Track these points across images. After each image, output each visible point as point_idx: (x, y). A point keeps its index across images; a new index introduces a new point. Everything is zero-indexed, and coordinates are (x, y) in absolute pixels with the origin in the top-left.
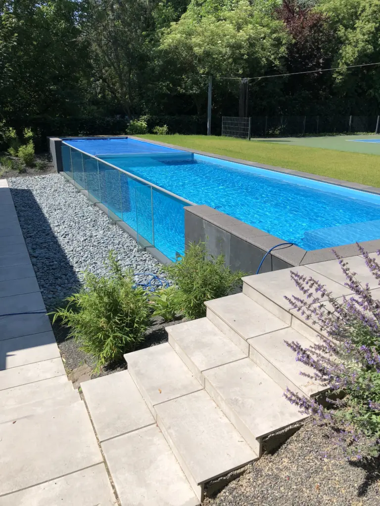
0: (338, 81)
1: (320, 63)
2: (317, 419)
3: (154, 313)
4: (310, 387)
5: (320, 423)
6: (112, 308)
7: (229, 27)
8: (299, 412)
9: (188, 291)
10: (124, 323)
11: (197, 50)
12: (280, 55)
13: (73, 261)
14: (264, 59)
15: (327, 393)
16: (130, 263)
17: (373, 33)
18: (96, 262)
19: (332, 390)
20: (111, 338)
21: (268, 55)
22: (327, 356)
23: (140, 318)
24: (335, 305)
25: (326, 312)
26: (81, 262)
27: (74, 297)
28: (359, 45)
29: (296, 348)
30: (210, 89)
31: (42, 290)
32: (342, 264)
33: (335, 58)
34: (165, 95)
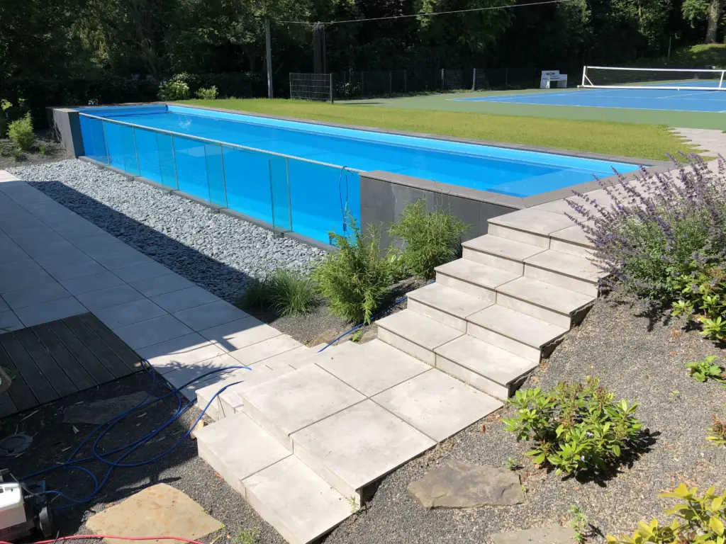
0: (423, 25)
1: (399, 2)
30: (268, 37)
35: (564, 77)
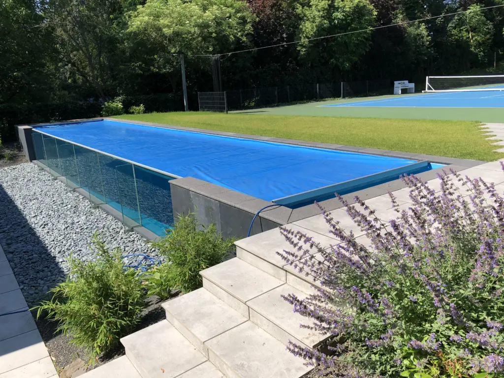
0: (302, 53)
1: (284, 38)
2: (322, 369)
3: (149, 293)
4: (311, 338)
5: (324, 372)
6: (102, 293)
7: (195, 8)
8: (304, 364)
9: (182, 264)
10: (117, 306)
11: (166, 31)
12: (246, 32)
13: (54, 252)
14: (231, 36)
15: (328, 341)
16: (118, 246)
17: (326, 9)
18: (81, 249)
19: (332, 337)
20: (105, 325)
21: (234, 32)
22: (323, 305)
23: (133, 300)
24: (324, 254)
25: (317, 262)
26: (64, 251)
27: (60, 287)
28: (316, 21)
29: (293, 300)
30: (183, 67)
31: (22, 287)
32: (326, 214)
33: (297, 33)
34: (139, 75)
35: (412, 85)
